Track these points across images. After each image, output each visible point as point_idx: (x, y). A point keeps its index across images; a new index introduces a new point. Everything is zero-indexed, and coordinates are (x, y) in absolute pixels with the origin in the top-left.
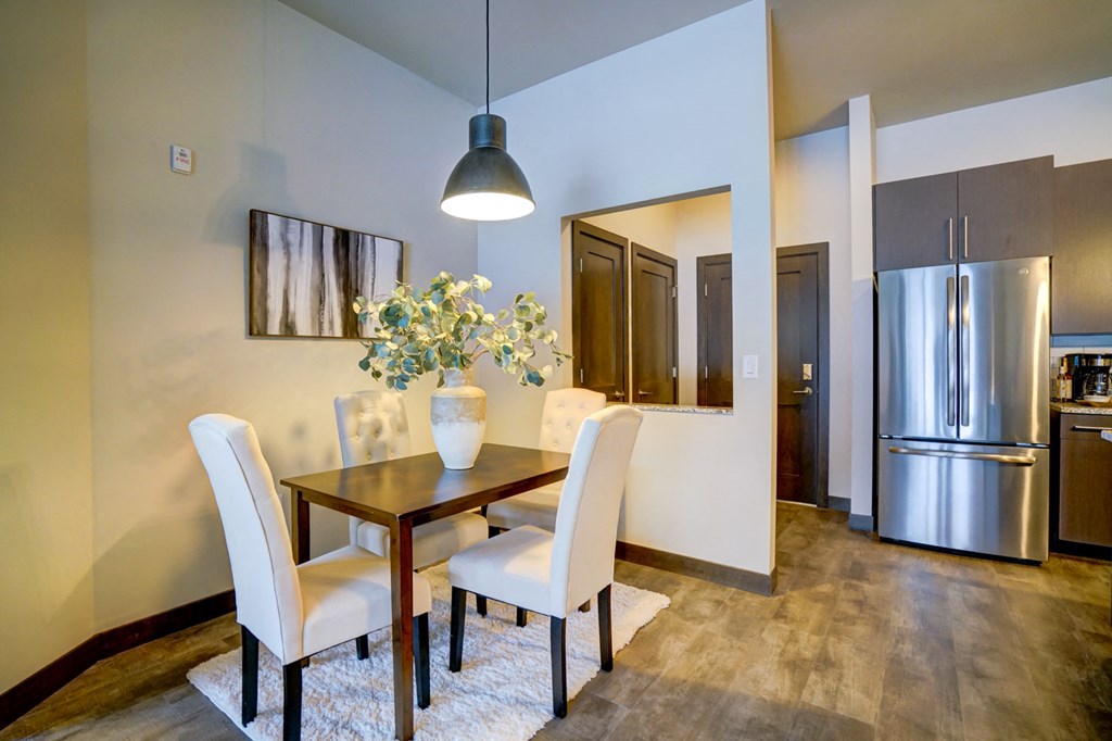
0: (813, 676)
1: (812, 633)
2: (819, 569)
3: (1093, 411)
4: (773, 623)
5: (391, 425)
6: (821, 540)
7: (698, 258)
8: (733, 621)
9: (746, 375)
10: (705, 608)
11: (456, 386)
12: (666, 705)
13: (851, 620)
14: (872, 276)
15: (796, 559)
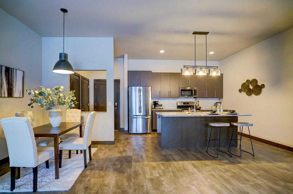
0: (123, 153)
1: (122, 148)
2: (121, 140)
3: (156, 110)
4: (115, 148)
5: (31, 119)
6: (120, 135)
7: (94, 80)
8: (109, 149)
9: (109, 105)
10: (104, 149)
11: (56, 109)
12: (103, 161)
13: (127, 145)
14: (127, 87)
15: (117, 139)
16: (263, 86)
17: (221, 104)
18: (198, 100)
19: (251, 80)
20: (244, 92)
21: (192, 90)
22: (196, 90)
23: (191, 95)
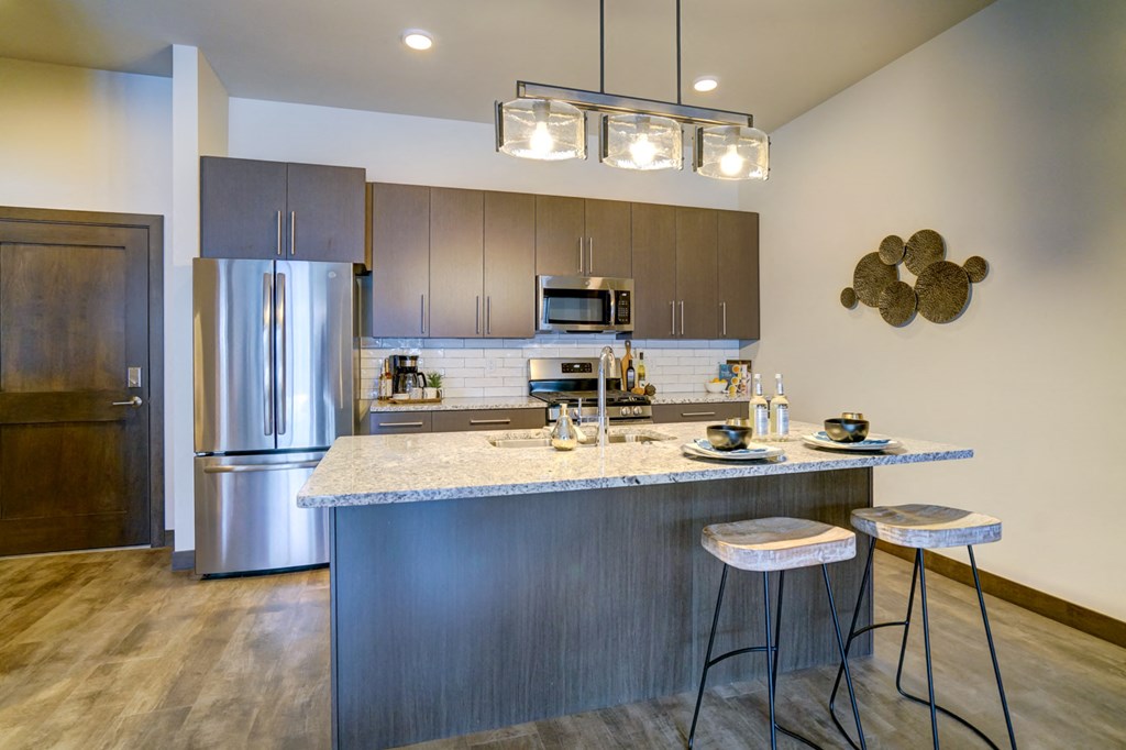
3: (393, 409)
16: (978, 268)
17: (749, 368)
18: (639, 351)
19: (906, 239)
20: (872, 304)
21: (602, 295)
22: (628, 293)
23: (600, 319)
